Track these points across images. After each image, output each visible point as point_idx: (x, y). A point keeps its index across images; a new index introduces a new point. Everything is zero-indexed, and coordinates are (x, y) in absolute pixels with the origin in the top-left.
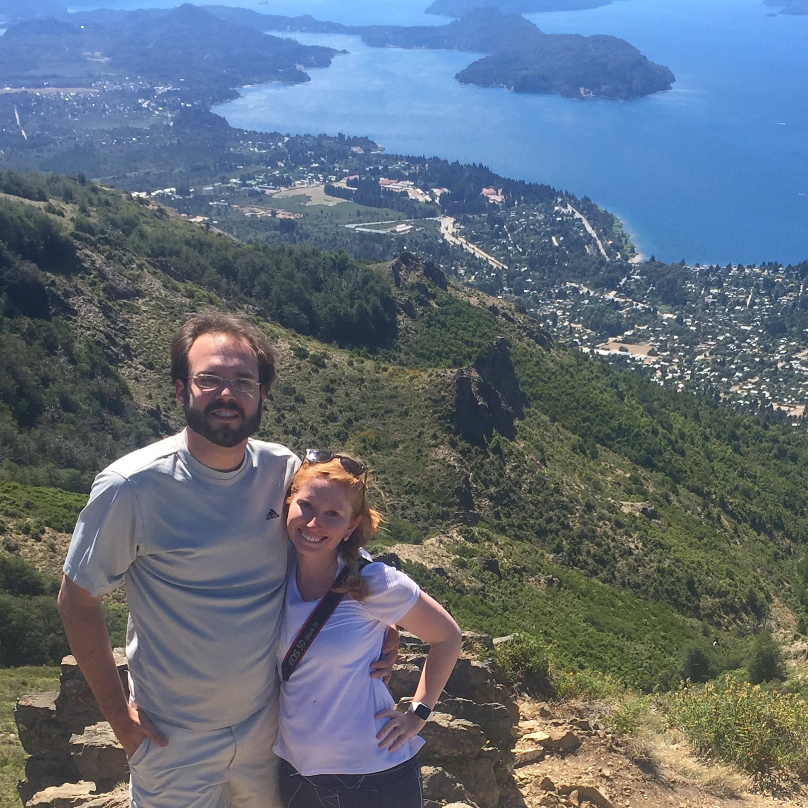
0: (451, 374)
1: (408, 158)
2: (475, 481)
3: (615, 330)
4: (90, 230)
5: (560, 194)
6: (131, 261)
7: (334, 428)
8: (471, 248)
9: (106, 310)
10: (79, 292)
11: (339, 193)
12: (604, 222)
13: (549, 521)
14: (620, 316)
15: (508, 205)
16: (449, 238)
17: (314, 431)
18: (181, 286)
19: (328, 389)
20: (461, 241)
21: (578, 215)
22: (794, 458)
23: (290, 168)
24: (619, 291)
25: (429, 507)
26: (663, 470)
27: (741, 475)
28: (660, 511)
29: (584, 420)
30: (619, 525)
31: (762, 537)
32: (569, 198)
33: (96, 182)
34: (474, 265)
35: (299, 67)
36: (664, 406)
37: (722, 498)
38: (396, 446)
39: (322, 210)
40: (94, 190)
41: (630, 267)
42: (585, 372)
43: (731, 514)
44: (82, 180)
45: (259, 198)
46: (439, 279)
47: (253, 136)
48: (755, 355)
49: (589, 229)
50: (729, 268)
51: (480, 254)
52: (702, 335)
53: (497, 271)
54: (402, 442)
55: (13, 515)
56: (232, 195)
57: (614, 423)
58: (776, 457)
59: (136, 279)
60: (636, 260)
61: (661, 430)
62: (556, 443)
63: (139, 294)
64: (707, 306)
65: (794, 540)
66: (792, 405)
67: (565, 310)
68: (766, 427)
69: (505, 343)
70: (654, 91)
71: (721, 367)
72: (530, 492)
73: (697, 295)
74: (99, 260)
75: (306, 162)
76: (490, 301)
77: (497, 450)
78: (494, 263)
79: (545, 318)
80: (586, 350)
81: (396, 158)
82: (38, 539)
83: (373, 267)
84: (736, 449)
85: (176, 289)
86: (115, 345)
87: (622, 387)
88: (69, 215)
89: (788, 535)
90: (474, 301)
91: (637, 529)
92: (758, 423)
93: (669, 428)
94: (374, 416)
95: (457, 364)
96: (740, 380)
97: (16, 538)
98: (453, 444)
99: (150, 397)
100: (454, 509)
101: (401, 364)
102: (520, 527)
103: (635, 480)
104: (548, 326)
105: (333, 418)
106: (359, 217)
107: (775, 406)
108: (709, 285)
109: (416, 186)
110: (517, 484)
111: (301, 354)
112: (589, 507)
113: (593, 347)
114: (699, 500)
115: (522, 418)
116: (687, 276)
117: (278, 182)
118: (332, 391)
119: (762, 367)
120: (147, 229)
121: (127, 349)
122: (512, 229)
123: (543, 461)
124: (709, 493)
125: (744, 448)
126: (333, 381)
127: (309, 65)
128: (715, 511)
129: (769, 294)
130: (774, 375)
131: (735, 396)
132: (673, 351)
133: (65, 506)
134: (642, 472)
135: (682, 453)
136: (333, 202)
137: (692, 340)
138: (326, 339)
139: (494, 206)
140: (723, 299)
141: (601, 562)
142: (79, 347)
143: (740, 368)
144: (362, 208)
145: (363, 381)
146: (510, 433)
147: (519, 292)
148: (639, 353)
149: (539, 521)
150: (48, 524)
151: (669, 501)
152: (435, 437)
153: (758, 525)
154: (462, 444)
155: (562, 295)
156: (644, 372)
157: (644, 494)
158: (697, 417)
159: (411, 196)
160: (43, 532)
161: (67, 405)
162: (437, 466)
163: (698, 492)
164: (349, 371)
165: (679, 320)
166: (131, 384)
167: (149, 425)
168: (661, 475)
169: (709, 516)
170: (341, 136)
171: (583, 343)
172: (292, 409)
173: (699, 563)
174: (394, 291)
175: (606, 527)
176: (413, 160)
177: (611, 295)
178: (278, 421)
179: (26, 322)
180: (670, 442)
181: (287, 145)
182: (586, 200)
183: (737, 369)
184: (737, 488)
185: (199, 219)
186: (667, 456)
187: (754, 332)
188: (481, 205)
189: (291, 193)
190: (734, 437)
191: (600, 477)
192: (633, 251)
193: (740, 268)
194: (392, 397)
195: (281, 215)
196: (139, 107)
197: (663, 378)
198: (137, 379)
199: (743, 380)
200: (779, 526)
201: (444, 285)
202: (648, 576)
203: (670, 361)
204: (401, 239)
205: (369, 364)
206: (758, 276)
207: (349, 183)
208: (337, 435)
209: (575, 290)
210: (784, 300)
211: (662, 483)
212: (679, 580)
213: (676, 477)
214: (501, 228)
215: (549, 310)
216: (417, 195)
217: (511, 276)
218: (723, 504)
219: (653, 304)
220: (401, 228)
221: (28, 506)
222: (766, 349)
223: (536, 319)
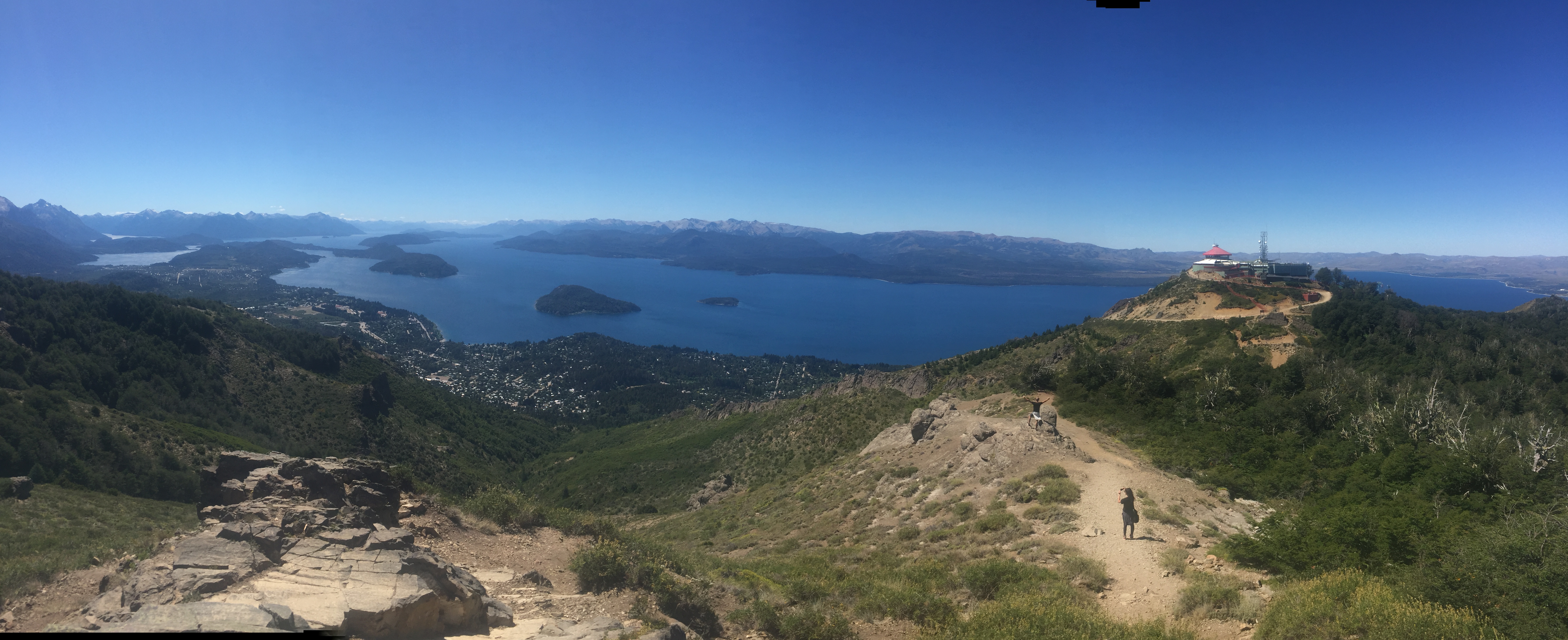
0: (361, 387)
1: (348, 297)
2: (369, 435)
3: (434, 370)
4: (220, 321)
5: (411, 313)
6: (234, 334)
7: (308, 407)
8: (372, 335)
9: (221, 352)
10: (213, 345)
11: (318, 310)
12: (430, 325)
13: (403, 454)
14: (437, 364)
15: (388, 318)
16: (363, 330)
17: (299, 408)
18: (252, 344)
19: (306, 390)
20: (368, 332)
21: (418, 322)
22: (515, 425)
23: (299, 300)
24: (436, 354)
25: (347, 445)
26: (456, 431)
27: (492, 434)
28: (455, 450)
29: (420, 408)
30: (436, 457)
31: (503, 462)
32: (415, 315)
33: (225, 303)
34: (373, 341)
35: (306, 262)
36: (455, 403)
37: (483, 445)
38: (334, 416)
39: (310, 316)
40: (224, 306)
41: (440, 344)
42: (421, 387)
43: (488, 452)
44: (220, 302)
45: (285, 311)
46: (358, 347)
47: (285, 287)
48: (496, 381)
49: (423, 327)
50: (483, 345)
51: (376, 337)
52: (472, 373)
53: (383, 344)
54: (337, 414)
55: (173, 435)
56: (274, 309)
57: (434, 410)
58: (507, 425)
59: (236, 341)
60: (443, 341)
61: (454, 413)
62: (407, 418)
63: (236, 347)
64: (474, 361)
65: (516, 462)
66: (513, 402)
67: (412, 361)
68: (502, 412)
69: (385, 374)
70: (450, 275)
71: (481, 387)
72: (394, 440)
73: (470, 357)
74: (222, 333)
75: (306, 298)
76: (380, 356)
77: (380, 421)
78: (382, 341)
79: (403, 363)
80: (421, 378)
81: (343, 297)
82: (181, 446)
83: (330, 339)
84: (489, 422)
85: (250, 346)
86: (223, 367)
87: (437, 394)
88: (213, 315)
89: (514, 460)
90: (373, 356)
91: (444, 458)
92: (498, 410)
93: (458, 413)
94: (326, 402)
95: (363, 383)
96: (490, 392)
97: (173, 444)
98: (360, 418)
99: (234, 389)
100: (360, 448)
101: (340, 381)
102: (389, 457)
103: (443, 436)
104: (404, 367)
105: (308, 403)
106: (326, 320)
107: (506, 403)
108: (475, 352)
109: (350, 308)
110: (389, 437)
111: (296, 374)
112: (422, 448)
113: (424, 377)
114: (473, 445)
115: (392, 407)
116: (465, 348)
117: (293, 305)
118: (309, 391)
119: (499, 386)
120: (242, 322)
121: (227, 368)
122: (390, 327)
123: (401, 427)
124: (478, 442)
125: (492, 422)
126: (309, 387)
127: (310, 262)
128: (480, 450)
129: (501, 356)
130: (505, 389)
131: (488, 399)
132: (460, 380)
133: (194, 432)
134: (446, 432)
135: (464, 424)
136: (315, 313)
137: (468, 376)
138: (307, 369)
139: (383, 318)
140: (481, 358)
141: (428, 474)
142: (209, 367)
143: (489, 387)
144: (328, 316)
145: (322, 387)
146: (387, 414)
147: (392, 353)
148: (445, 380)
149: (399, 454)
150: (186, 440)
151: (459, 446)
152: (352, 414)
153: (500, 456)
154: (365, 418)
155: (411, 354)
156: (447, 388)
157: (447, 442)
158: (470, 408)
159: (348, 312)
160: (183, 443)
161: (201, 390)
162: (352, 427)
163: (472, 442)
164: (316, 382)
165: (462, 366)
166: (227, 383)
167: (232, 401)
168: (455, 434)
169: (477, 453)
170: (320, 288)
171: (420, 375)
172: (290, 397)
173: (473, 475)
174: (339, 351)
175: (430, 457)
176: (350, 298)
177: (432, 355)
178: (284, 402)
179: (190, 356)
180: (459, 419)
181: (298, 291)
182: (422, 316)
183: (488, 387)
184: (490, 440)
185: (260, 318)
186: (457, 425)
187: (495, 371)
188: (376, 317)
189: (298, 310)
190: (488, 417)
191: (427, 434)
192: (441, 337)
193: (488, 345)
194: (334, 394)
195: (293, 317)
196: (245, 277)
197: (455, 391)
198: (230, 381)
199: (491, 392)
200: (509, 456)
201: (360, 350)
202: (450, 481)
203: (458, 384)
204: (343, 329)
205: (325, 380)
206: (496, 348)
207: (322, 306)
208: (309, 410)
209: (417, 352)
210: (508, 357)
211: (455, 438)
212: (464, 483)
213: (462, 435)
214: (385, 326)
215: (406, 360)
216: (351, 312)
217: (389, 346)
218: (484, 447)
219: (450, 359)
220: (343, 324)
221: (180, 431)
222: (501, 378)
223: (400, 364)
